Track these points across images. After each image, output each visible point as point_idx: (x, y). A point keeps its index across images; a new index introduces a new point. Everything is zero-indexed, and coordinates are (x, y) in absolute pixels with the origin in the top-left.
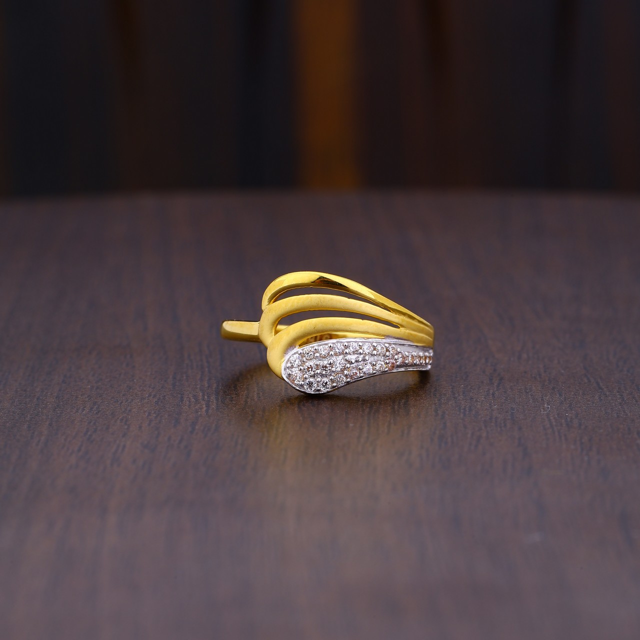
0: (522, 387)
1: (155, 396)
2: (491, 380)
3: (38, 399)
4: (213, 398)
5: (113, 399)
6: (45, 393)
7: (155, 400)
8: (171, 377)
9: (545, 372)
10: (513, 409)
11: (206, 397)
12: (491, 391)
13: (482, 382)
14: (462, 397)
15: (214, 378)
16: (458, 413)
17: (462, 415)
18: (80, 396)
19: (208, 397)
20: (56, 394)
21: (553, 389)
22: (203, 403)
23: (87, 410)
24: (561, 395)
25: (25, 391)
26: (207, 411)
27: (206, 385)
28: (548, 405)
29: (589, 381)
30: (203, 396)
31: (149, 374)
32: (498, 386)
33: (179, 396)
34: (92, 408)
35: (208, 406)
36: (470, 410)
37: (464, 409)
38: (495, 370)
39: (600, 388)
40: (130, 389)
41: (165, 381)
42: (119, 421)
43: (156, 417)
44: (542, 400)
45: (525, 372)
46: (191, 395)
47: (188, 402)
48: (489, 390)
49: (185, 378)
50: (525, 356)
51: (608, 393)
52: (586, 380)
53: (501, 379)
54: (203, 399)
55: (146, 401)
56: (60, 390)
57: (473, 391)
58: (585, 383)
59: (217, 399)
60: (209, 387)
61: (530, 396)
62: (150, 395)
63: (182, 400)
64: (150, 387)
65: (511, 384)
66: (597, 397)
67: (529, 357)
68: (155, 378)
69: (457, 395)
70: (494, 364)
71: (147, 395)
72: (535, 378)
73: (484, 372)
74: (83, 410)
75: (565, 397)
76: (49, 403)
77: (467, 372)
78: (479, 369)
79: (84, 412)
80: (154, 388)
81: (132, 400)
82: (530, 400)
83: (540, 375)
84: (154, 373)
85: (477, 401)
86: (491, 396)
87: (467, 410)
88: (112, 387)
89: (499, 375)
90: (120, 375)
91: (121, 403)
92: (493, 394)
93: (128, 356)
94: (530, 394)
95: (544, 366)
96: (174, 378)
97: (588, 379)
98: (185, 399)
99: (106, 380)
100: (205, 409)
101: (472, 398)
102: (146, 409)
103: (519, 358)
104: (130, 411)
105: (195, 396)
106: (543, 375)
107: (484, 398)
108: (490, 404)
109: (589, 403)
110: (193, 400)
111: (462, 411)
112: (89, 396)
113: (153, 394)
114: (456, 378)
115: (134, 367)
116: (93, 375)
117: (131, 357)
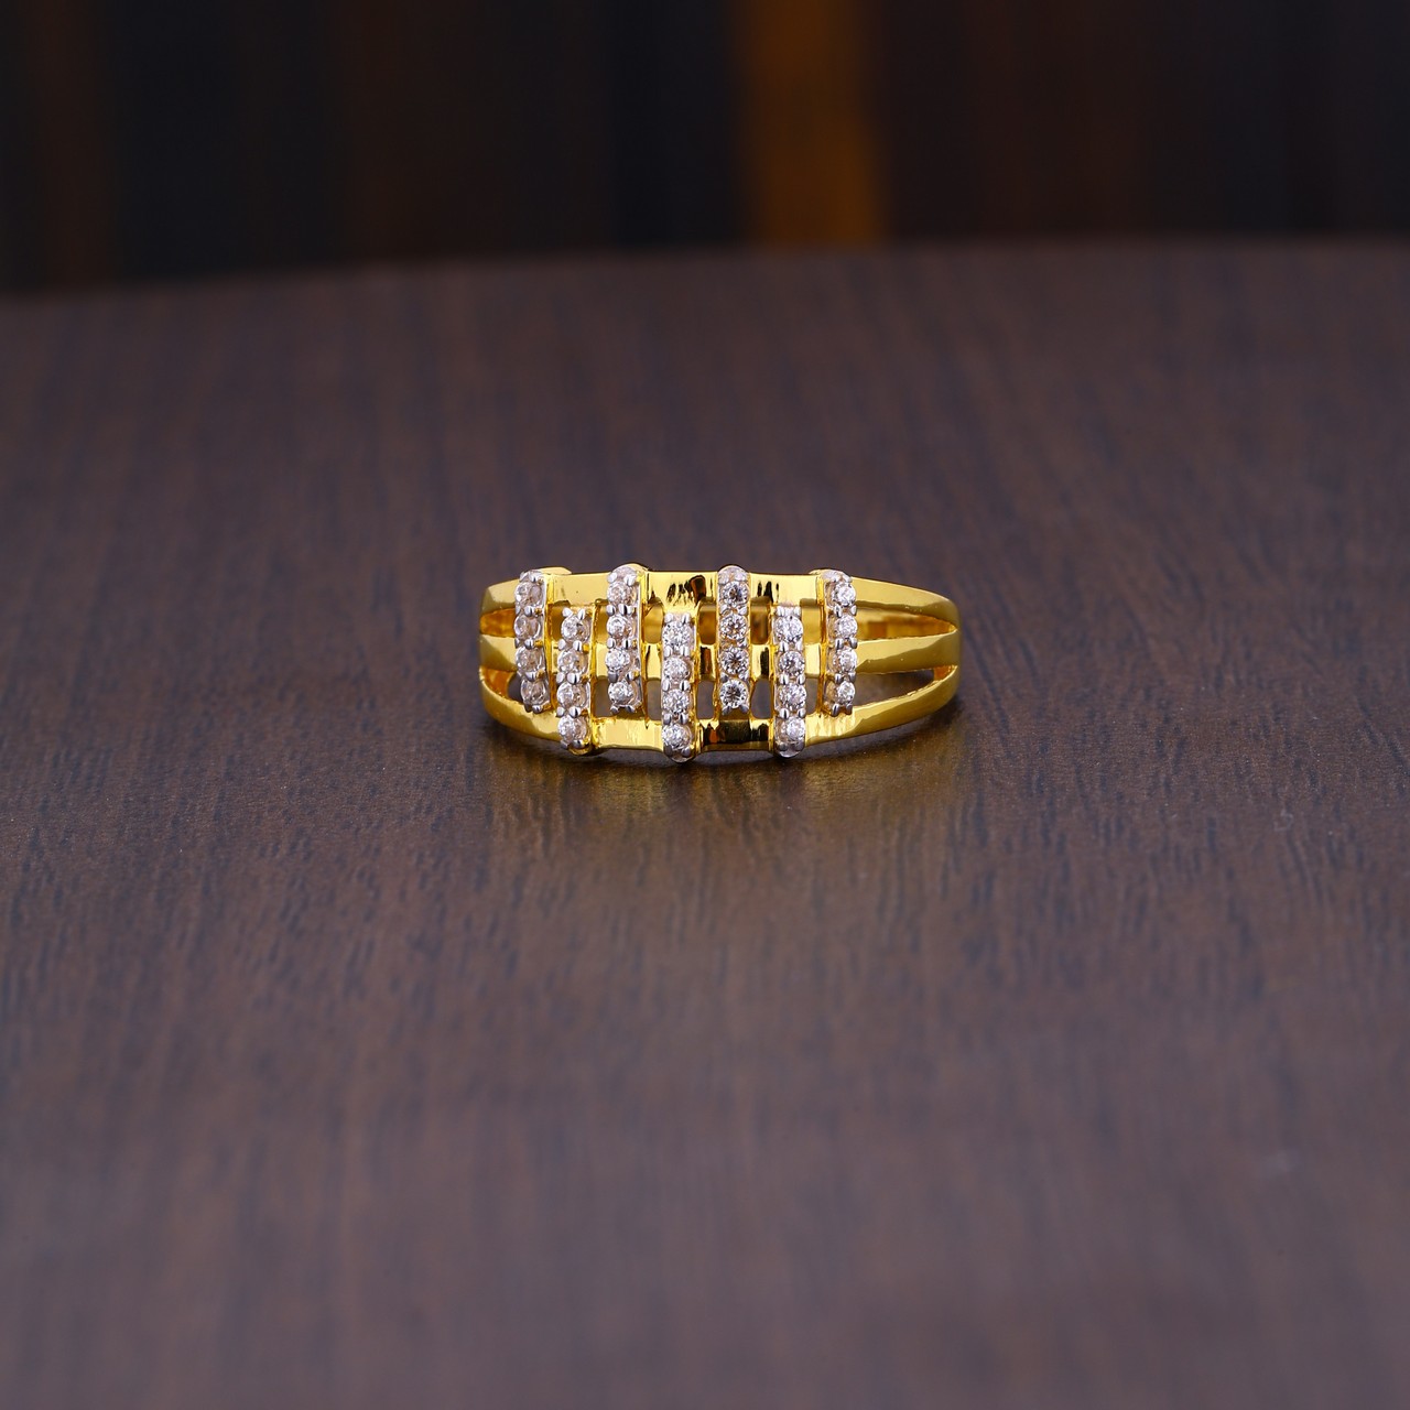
0: (1230, 764)
1: (429, 810)
2: (1160, 745)
3: (173, 823)
4: (557, 809)
5: (338, 820)
6: (188, 807)
7: (432, 820)
8: (462, 757)
9: (1277, 719)
10: (1212, 822)
11: (541, 809)
12: (1163, 776)
13: (1142, 753)
14: (1099, 793)
15: (556, 761)
16: (1093, 837)
17: (1102, 842)
18: (266, 814)
20: (213, 809)
21: (1298, 764)
22: (536, 825)
23: (284, 850)
24: (1314, 782)
25: (145, 801)
26: (546, 846)
27: (541, 778)
28: (1289, 810)
29: (1375, 742)
30: (535, 809)
31: (413, 750)
32: (1177, 761)
33: (483, 807)
34: (293, 846)
35: (547, 833)
36: (1120, 828)
37: (1107, 826)
38: (1167, 720)
39: (1400, 760)
40: (374, 791)
41: (451, 769)
42: (354, 880)
43: (436, 866)
44: (1275, 795)
45: (1234, 723)
46: (508, 806)
47: (502, 825)
48: (1156, 775)
49: (492, 759)
50: (1230, 678)
52: (1366, 740)
53: (1182, 744)
54: (536, 817)
55: (412, 822)
56: (221, 799)
57: (1122, 778)
58: (1365, 747)
59: (566, 814)
60: (545, 784)
61: (1247, 787)
62: (418, 810)
63: (489, 814)
64: (417, 785)
65: (1206, 757)
66: (1392, 785)
67: (1239, 682)
68: (427, 762)
69: (1088, 790)
70: (1163, 702)
71: (412, 809)
72: (1256, 737)
73: (1144, 726)
74: (276, 850)
75: (1324, 787)
76: (199, 834)
77: (1106, 726)
78: (1132, 717)
79: (278, 856)
80: (425, 788)
81: (382, 821)
82: (1247, 797)
83: (1266, 728)
84: (423, 748)
85: (1132, 803)
86: (1163, 789)
87: (1113, 827)
88: (336, 788)
89: (1177, 730)
90: (351, 754)
91: (358, 829)
92: (1167, 785)
93: (366, 705)
94: (1247, 779)
95: (1275, 706)
96: (469, 760)
97: (1371, 736)
98: (496, 817)
99: (322, 770)
100: (540, 841)
101: (1121, 797)
102: (412, 846)
103: (1219, 684)
104: (378, 851)
105: (518, 809)
106: (1273, 728)
107: (1148, 794)
108: (1162, 811)
109: (1377, 799)
110: (513, 817)
111: (1102, 831)
112: (285, 812)
113: (426, 803)
114: (1084, 742)
115: (380, 732)
116: (292, 758)
117: (373, 705)
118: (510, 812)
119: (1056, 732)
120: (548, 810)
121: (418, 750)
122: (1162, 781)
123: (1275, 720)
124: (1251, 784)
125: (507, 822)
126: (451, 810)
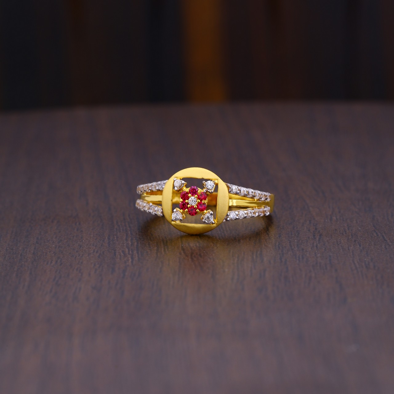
0: (335, 241)
1: (97, 252)
2: (314, 236)
3: (21, 255)
4: (135, 252)
5: (70, 255)
6: (25, 251)
7: (98, 254)
8: (107, 238)
9: (348, 229)
10: (330, 256)
11: (130, 252)
12: (315, 244)
13: (309, 238)
14: (296, 248)
15: (134, 239)
16: (295, 260)
17: (298, 262)
18: (48, 253)
19: (132, 251)
20: (32, 251)
21: (355, 241)
22: (129, 256)
23: (54, 263)
24: (360, 246)
25: (12, 249)
26: (132, 262)
27: (130, 243)
28: (353, 253)
29: (378, 235)
31: (92, 236)
32: (319, 240)
33: (113, 251)
34: (57, 262)
35: (132, 258)
36: (303, 258)
37: (299, 257)
38: (316, 229)
39: (385, 240)
40: (80, 247)
41: (103, 241)
42: (75, 270)
43: (99, 267)
44: (349, 249)
45: (336, 230)
46: (120, 251)
47: (119, 256)
48: (313, 244)
49: (116, 238)
50: (334, 218)
51: (390, 243)
52: (375, 235)
53: (321, 235)
54: (129, 254)
55: (92, 255)
56: (35, 249)
57: (303, 244)
58: (375, 237)
59: (138, 253)
60: (132, 245)
61: (340, 247)
62: (94, 252)
63: (115, 254)
64: (93, 245)
65: (328, 239)
66: (383, 247)
67: (337, 219)
68: (96, 239)
69: (293, 247)
70: (315, 224)
71: (92, 252)
72: (342, 234)
73: (309, 230)
74: (51, 263)
75: (363, 247)
76: (28, 258)
77: (298, 231)
78: (305, 228)
79: (52, 264)
80: (96, 246)
81: (83, 255)
82: (340, 250)
83: (345, 231)
84: (95, 235)
85: (306, 251)
86: (315, 248)
87: (301, 257)
88: (69, 246)
89: (319, 232)
90: (73, 237)
91: (76, 257)
92: (317, 246)
93: (78, 224)
95: (348, 225)
96: (109, 239)
97: (377, 234)
98: (117, 254)
99: (65, 241)
100: (130, 260)
101: (303, 249)
102: (92, 261)
103: (331, 219)
104: (82, 263)
105: (123, 252)
106: (347, 231)
107: (311, 249)
108: (315, 253)
109: (379, 251)
110: (122, 254)
111: (297, 258)
112: (54, 252)
113: (96, 250)
114: (292, 235)
115: (82, 231)
116: (56, 238)
117: (80, 224)
118: (121, 252)
119: (283, 232)
122: (315, 245)
124: (341, 246)
125: (120, 255)
126: (103, 252)
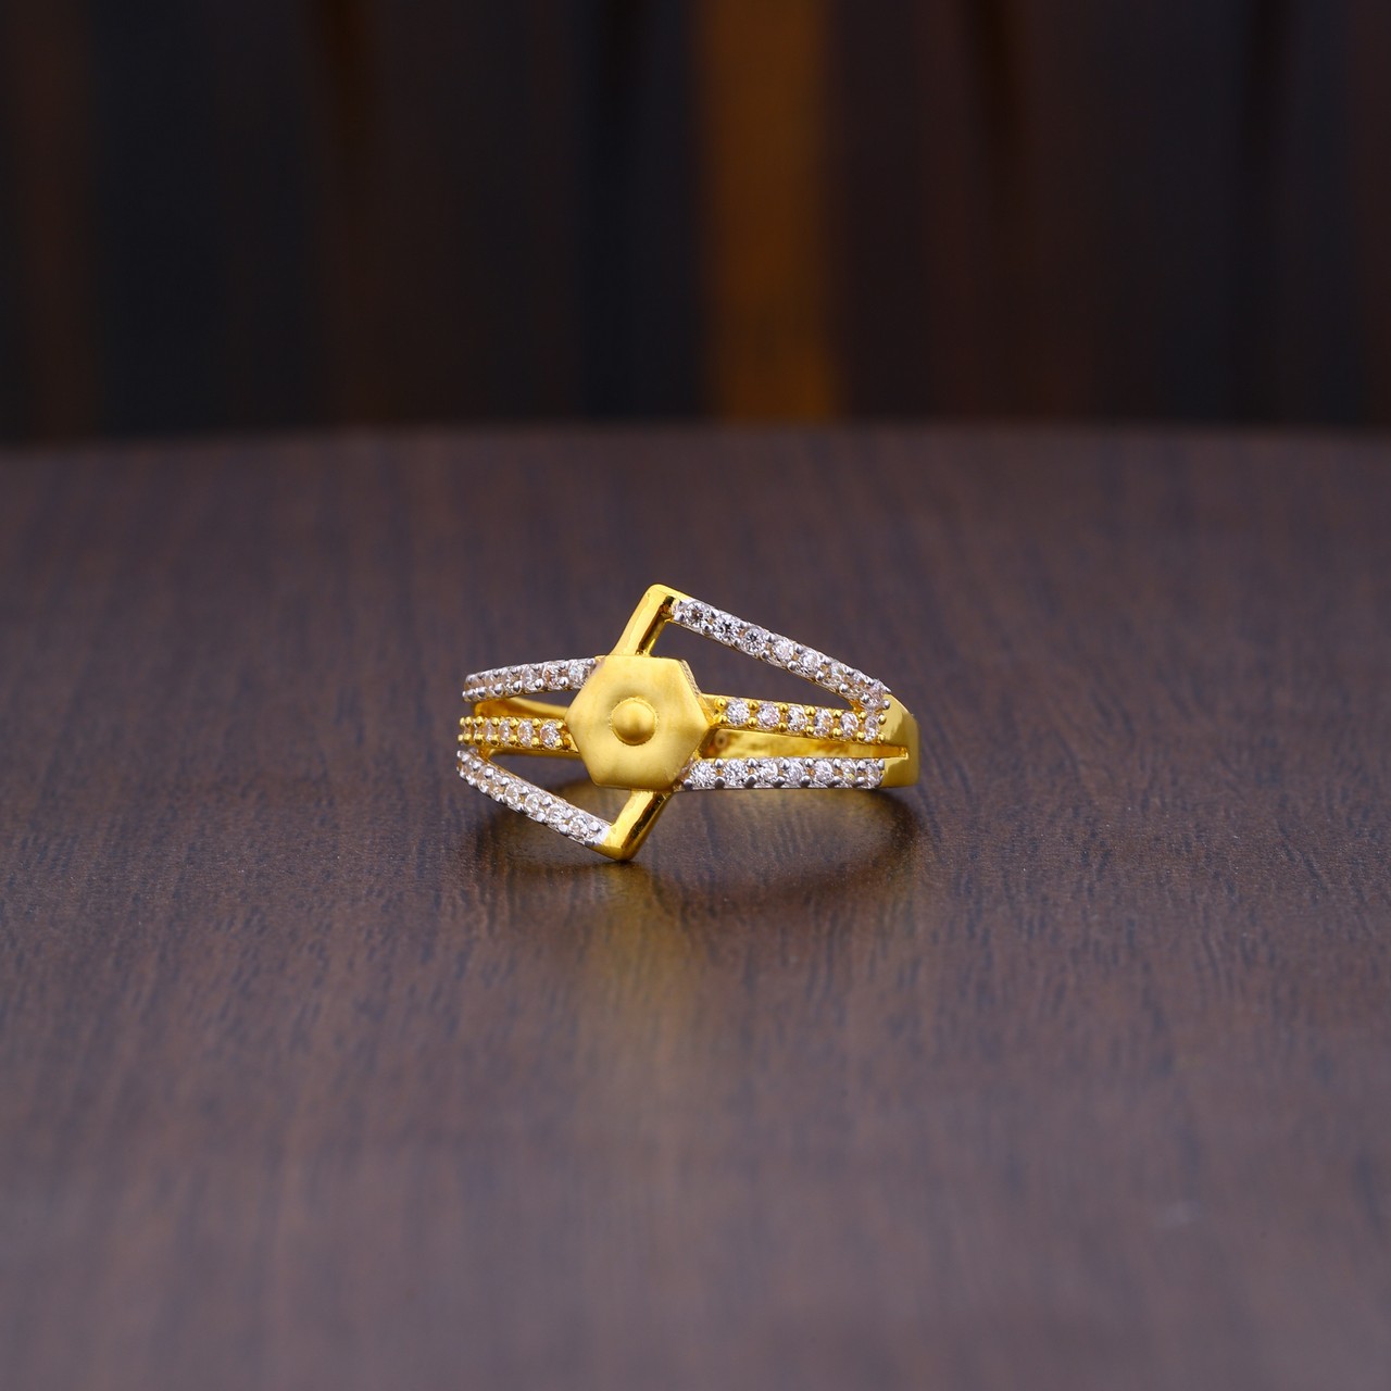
1: (380, 894)
2: (1085, 856)
3: (134, 899)
4: (503, 896)
5: (292, 900)
6: (149, 886)
7: (382, 901)
8: (414, 850)
10: (1131, 923)
11: (487, 896)
12: (1086, 883)
13: (1068, 861)
14: (1024, 894)
15: (504, 854)
16: (1017, 932)
17: (1025, 937)
18: (223, 893)
20: (172, 888)
21: (1216, 876)
22: (482, 909)
23: (239, 924)
24: (1231, 891)
25: (108, 880)
26: (490, 928)
27: (489, 868)
28: (1205, 913)
29: (1291, 859)
30: (482, 894)
31: (368, 842)
32: (1100, 871)
33: (432, 892)
34: (248, 922)
35: (492, 916)
36: (1043, 925)
37: (1030, 923)
38: (1094, 835)
39: (1315, 875)
40: (328, 876)
41: (403, 859)
42: (305, 951)
43: (384, 942)
44: (1193, 902)
45: (1157, 839)
46: (456, 893)
47: (450, 908)
48: (1080, 881)
49: (443, 851)
51: (1329, 886)
52: (1284, 857)
53: (1107, 855)
54: (483, 902)
55: (363, 903)
56: (181, 879)
57: (1047, 883)
58: (1282, 863)
59: (511, 900)
60: (493, 873)
61: (1167, 893)
62: (370, 892)
63: (437, 902)
64: (370, 873)
65: (1128, 867)
66: (1306, 895)
67: (1163, 803)
68: (380, 853)
69: (1014, 891)
70: (1090, 819)
71: (364, 892)
72: (1178, 851)
73: (1070, 839)
74: (231, 924)
75: (1241, 896)
76: (157, 909)
77: (1035, 839)
78: (1060, 831)
79: (233, 930)
80: (378, 875)
81: (334, 902)
82: (1167, 903)
83: (1188, 845)
84: (377, 840)
85: (1056, 905)
86: (1085, 894)
87: (1036, 923)
88: (291, 873)
89: (1102, 844)
90: (307, 844)
91: (310, 909)
92: (1090, 890)
93: (324, 803)
94: (1167, 887)
95: (1197, 826)
96: (421, 852)
97: (1289, 853)
98: (444, 900)
99: (279, 857)
100: (485, 922)
101: (1045, 899)
102: (362, 923)
103: (1145, 806)
104: (329, 927)
105: (466, 895)
106: (1194, 844)
107: (1072, 897)
108: (1084, 912)
109: (1291, 908)
110: (460, 902)
111: (1025, 927)
112: (242, 893)
113: (377, 888)
114: (1013, 851)
115: (337, 827)
116: (251, 846)
117: (331, 804)
118: (457, 897)
119: (986, 842)
120: (494, 896)
121: (373, 843)
122: (1086, 886)
123: (1198, 837)
124: (1170, 891)
125: (454, 906)
126: (400, 895)
